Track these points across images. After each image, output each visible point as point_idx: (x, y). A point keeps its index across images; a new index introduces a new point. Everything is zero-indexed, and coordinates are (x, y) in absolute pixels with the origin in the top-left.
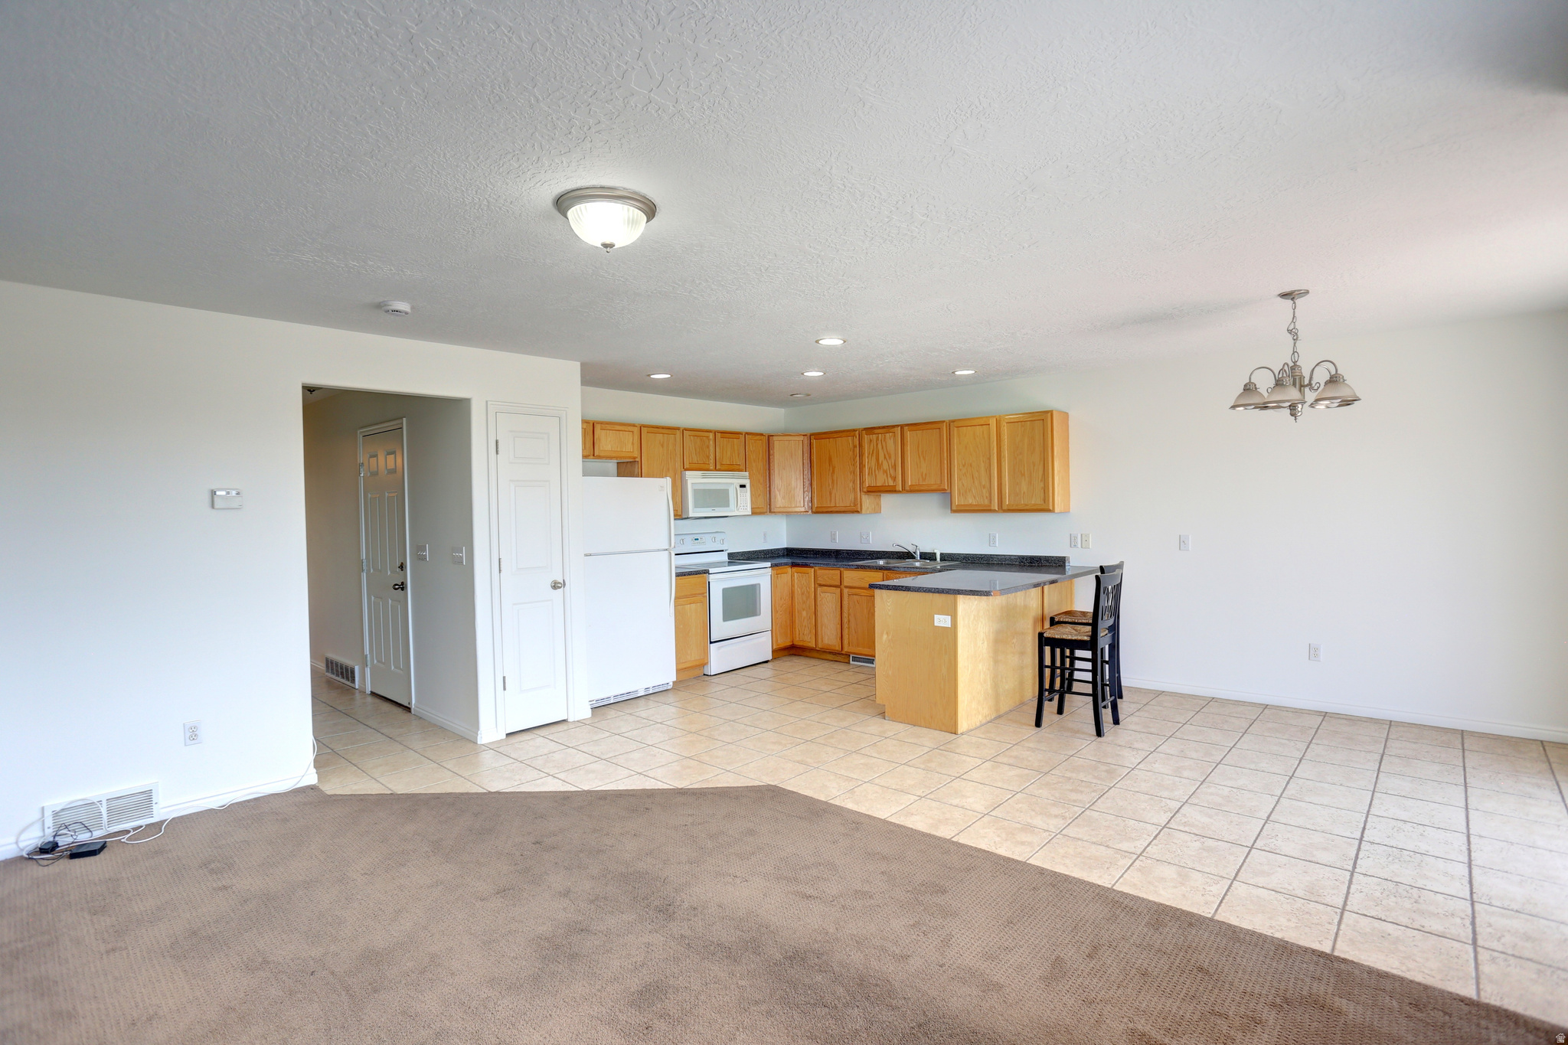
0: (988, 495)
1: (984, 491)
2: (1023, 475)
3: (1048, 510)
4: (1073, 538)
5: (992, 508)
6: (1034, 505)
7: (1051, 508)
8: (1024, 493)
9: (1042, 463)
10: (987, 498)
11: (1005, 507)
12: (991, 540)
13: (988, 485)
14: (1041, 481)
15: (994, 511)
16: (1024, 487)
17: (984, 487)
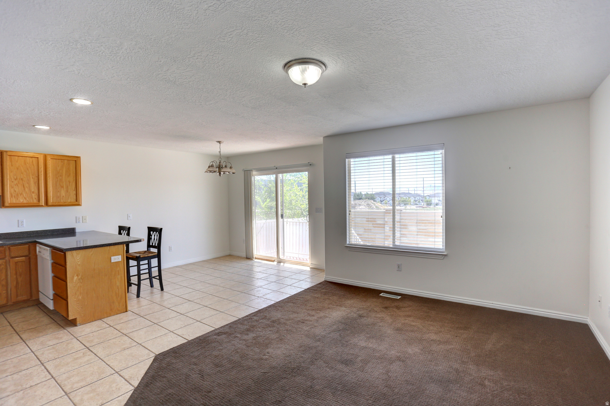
0: (36, 197)
1: (33, 195)
2: (63, 187)
3: (79, 205)
4: (77, 219)
5: (40, 204)
6: (70, 202)
7: (80, 204)
8: (63, 196)
9: (75, 182)
10: (35, 199)
11: (50, 203)
12: (19, 223)
13: (36, 191)
14: (74, 190)
15: (42, 206)
16: (63, 193)
17: (33, 192)
